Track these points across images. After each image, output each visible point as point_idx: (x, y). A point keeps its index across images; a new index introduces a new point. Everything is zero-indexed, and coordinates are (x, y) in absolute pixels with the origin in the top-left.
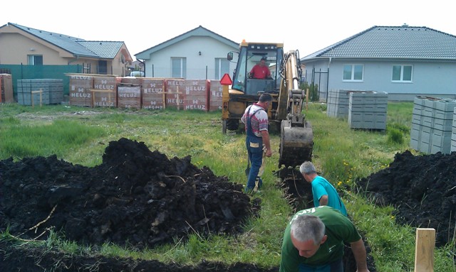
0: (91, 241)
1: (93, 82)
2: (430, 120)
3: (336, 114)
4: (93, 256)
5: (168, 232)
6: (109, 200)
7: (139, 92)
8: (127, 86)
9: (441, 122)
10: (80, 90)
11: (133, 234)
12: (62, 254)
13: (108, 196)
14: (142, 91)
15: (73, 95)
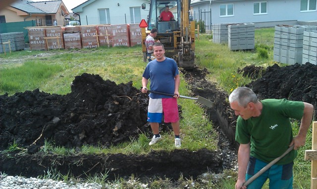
0: (73, 145)
1: (45, 32)
2: (286, 41)
3: (219, 41)
4: (77, 155)
5: (125, 134)
6: (81, 117)
7: (79, 36)
8: (70, 33)
9: (294, 42)
10: (36, 39)
11: (101, 137)
12: (56, 156)
13: (80, 114)
14: (81, 36)
15: (32, 43)
